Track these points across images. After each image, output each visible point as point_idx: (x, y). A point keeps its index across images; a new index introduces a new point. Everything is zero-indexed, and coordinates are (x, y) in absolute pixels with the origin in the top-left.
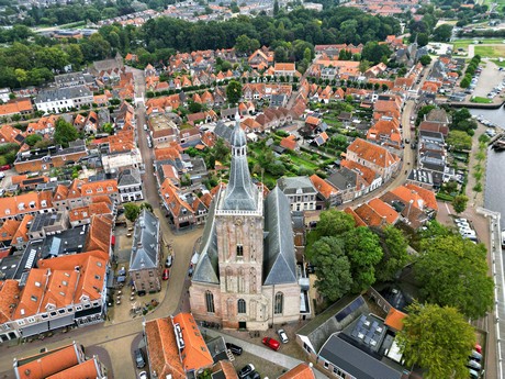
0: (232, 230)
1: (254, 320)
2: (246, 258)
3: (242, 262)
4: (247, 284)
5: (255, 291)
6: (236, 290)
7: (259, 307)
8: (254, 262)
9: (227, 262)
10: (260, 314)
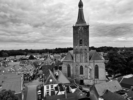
0: (79, 32)
1: (87, 79)
2: (83, 45)
3: (82, 47)
4: (84, 58)
5: (87, 61)
6: (79, 61)
7: (89, 70)
8: (86, 47)
9: (76, 47)
10: (89, 74)
